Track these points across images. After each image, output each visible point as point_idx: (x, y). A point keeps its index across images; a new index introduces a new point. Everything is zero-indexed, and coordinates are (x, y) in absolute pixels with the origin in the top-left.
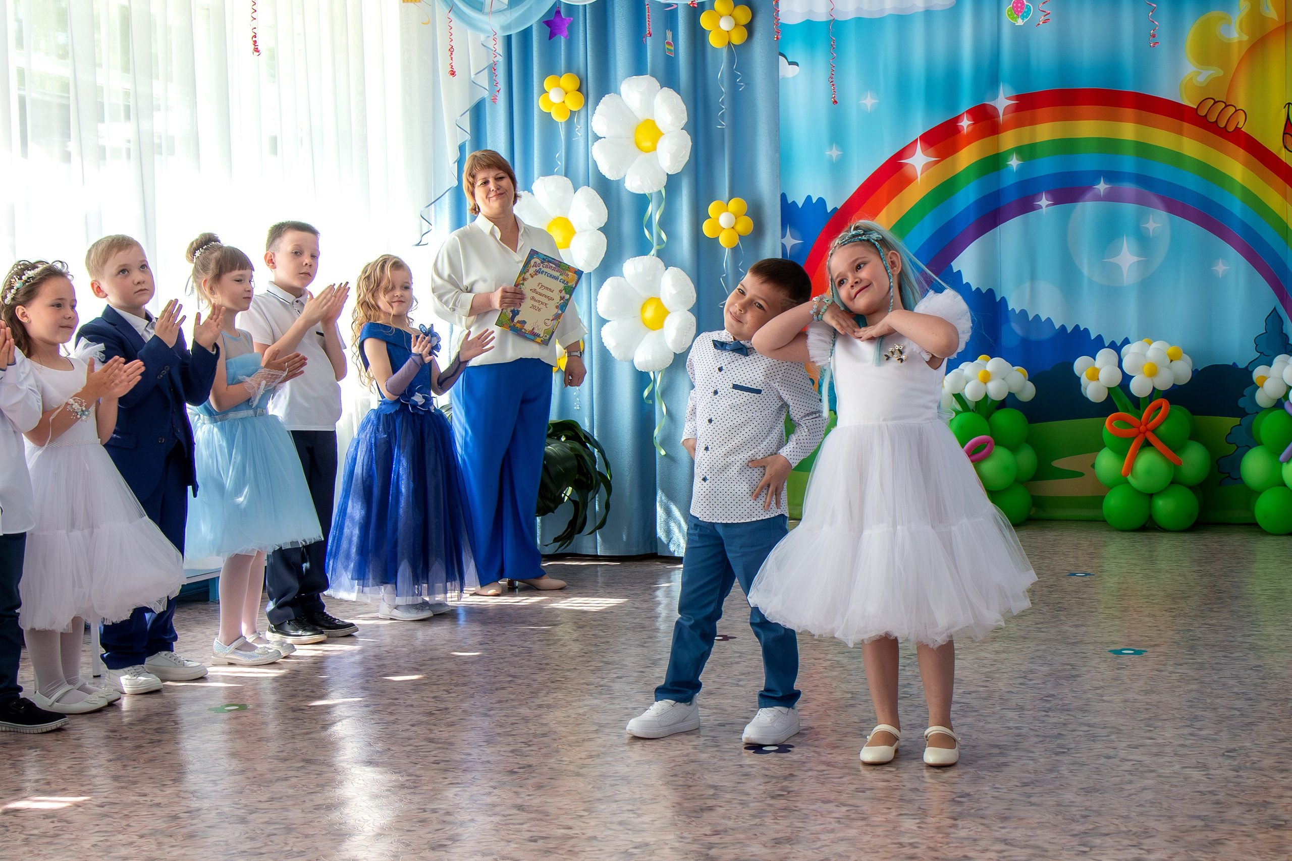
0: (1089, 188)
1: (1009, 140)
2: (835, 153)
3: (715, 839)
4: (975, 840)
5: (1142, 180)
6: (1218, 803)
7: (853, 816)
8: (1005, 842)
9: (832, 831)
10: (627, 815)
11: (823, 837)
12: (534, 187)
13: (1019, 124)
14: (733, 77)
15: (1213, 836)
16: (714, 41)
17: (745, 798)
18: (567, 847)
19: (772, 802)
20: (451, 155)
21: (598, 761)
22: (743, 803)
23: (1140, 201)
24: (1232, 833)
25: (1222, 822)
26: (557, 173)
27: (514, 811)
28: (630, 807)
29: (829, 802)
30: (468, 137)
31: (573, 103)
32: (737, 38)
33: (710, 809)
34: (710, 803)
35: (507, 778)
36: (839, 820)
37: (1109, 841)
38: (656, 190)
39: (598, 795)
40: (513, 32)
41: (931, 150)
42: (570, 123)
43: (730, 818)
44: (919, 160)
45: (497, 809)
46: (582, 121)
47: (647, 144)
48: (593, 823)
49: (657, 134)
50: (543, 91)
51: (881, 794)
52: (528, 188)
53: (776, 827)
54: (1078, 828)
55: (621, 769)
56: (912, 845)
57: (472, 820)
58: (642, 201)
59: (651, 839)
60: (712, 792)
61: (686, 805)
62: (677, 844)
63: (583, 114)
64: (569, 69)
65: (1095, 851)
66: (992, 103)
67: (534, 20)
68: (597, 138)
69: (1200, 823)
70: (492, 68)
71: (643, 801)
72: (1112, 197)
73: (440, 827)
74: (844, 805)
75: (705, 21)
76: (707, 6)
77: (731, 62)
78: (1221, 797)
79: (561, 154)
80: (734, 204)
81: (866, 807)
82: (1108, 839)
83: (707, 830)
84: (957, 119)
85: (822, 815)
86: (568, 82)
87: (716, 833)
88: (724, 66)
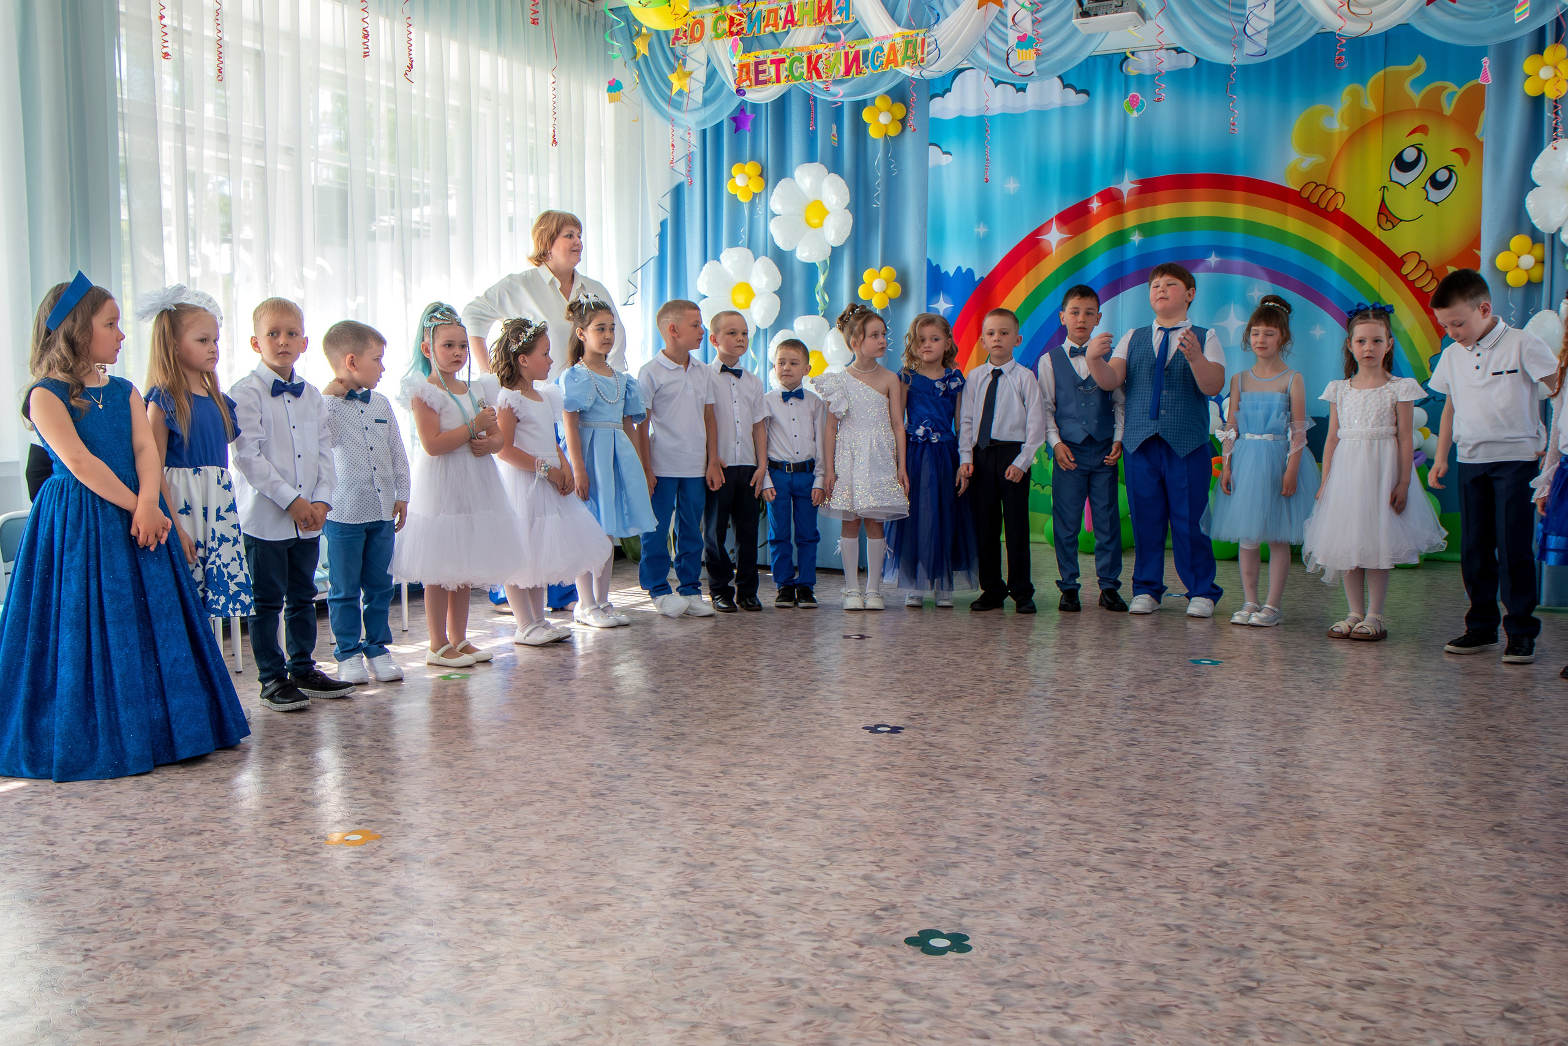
0: (1202, 261)
1: (1131, 219)
2: (982, 230)
3: (824, 802)
4: (1044, 814)
5: (1248, 254)
6: (1262, 794)
7: (944, 789)
8: (1070, 817)
9: (924, 800)
10: (755, 778)
11: (915, 804)
12: (722, 256)
13: (1139, 205)
14: (887, 163)
15: (1252, 821)
16: (873, 132)
17: (855, 769)
18: (701, 802)
19: (877, 773)
20: (654, 230)
21: (739, 732)
22: (852, 773)
23: (1247, 272)
24: (1270, 820)
25: (1264, 810)
26: (742, 246)
27: (664, 770)
28: (758, 772)
29: (925, 775)
30: (668, 216)
31: (755, 186)
32: (892, 132)
33: (825, 776)
34: (826, 771)
35: (663, 743)
36: (930, 791)
37: (1160, 821)
38: (822, 260)
39: (734, 760)
40: (708, 126)
41: (1065, 228)
42: (752, 203)
43: (839, 785)
44: (1054, 237)
45: (650, 768)
46: (763, 201)
47: (816, 221)
48: (726, 783)
49: (824, 213)
50: (731, 177)
51: (970, 771)
52: (717, 258)
53: (878, 795)
54: (1135, 808)
55: (757, 740)
56: (989, 816)
57: (629, 775)
58: (811, 270)
59: (770, 798)
60: (829, 762)
61: (806, 772)
62: (792, 804)
63: (763, 196)
64: (753, 158)
65: (1147, 829)
66: (1117, 187)
67: (725, 116)
68: (774, 215)
69: (1243, 810)
70: (689, 158)
71: (770, 768)
72: (1221, 268)
73: (603, 779)
74: (938, 779)
75: (866, 115)
76: (869, 102)
77: (886, 151)
78: (1266, 789)
79: (744, 230)
80: (886, 272)
81: (956, 781)
82: (1159, 820)
83: (819, 794)
84: (1087, 202)
85: (917, 787)
86: (751, 168)
87: (826, 796)
88: (880, 155)
